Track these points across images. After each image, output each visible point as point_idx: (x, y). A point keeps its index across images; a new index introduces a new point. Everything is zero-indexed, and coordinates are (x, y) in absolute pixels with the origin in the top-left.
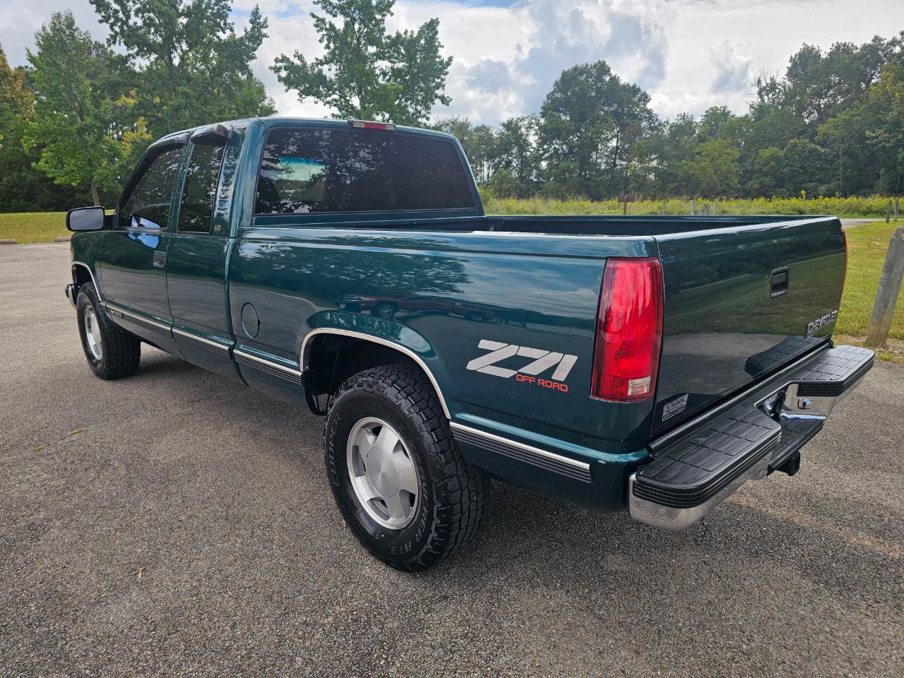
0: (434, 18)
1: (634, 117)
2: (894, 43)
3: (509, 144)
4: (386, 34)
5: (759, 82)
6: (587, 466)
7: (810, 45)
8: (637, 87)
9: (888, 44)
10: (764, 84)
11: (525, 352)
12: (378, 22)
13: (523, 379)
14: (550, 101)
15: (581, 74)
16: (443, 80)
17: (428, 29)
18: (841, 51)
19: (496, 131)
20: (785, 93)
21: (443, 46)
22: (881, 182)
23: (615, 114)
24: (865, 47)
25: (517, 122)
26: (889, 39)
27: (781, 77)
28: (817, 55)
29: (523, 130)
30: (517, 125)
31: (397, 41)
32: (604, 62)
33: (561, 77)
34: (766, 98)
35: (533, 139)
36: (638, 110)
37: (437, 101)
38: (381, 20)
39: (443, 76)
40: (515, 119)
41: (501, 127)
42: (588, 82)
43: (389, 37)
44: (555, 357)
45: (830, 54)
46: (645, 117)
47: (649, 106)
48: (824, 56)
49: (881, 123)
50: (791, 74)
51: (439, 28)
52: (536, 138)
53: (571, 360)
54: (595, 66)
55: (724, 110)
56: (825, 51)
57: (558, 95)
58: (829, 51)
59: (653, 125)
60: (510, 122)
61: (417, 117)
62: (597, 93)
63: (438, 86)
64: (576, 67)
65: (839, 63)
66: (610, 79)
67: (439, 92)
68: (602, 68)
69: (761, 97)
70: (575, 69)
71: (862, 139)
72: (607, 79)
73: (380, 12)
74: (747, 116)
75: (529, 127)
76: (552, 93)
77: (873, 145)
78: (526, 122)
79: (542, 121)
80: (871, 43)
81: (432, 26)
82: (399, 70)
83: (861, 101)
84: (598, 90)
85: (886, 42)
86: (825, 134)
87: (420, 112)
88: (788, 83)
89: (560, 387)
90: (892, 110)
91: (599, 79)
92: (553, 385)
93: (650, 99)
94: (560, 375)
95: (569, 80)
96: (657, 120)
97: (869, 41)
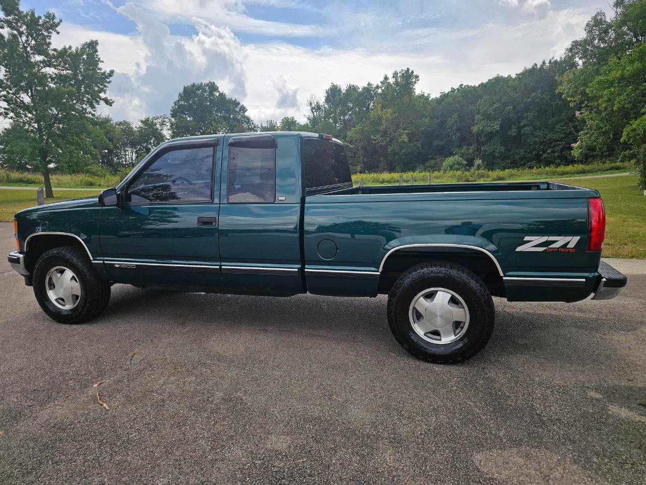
0: (94, 40)
1: (238, 121)
2: (378, 87)
3: (148, 135)
4: (52, 47)
5: (311, 104)
6: (584, 280)
7: (335, 84)
8: (237, 101)
9: (375, 88)
10: (313, 106)
11: (551, 238)
12: (44, 38)
13: (551, 250)
14: (177, 107)
15: (198, 89)
16: (105, 86)
17: (88, 47)
18: (352, 89)
19: (136, 125)
20: (325, 112)
21: (102, 62)
22: (381, 164)
23: (225, 118)
24: (364, 88)
25: (152, 119)
26: (375, 85)
27: (322, 101)
28: (340, 91)
29: (158, 126)
30: (152, 122)
31: (63, 54)
32: (214, 83)
33: (183, 90)
34: (315, 113)
35: (167, 133)
36: (240, 116)
37: (102, 102)
38: (47, 36)
39: (106, 84)
40: (150, 118)
41: (140, 123)
42: (204, 95)
43: (55, 50)
44: (568, 238)
45: (346, 90)
46: (245, 122)
47: (246, 114)
48: (343, 91)
49: (378, 131)
50: (327, 100)
51: (98, 48)
52: (170, 132)
53: (577, 239)
54: (207, 85)
55: (293, 120)
56: (344, 88)
57: (182, 103)
58: (346, 89)
59: (250, 127)
60: (147, 120)
61: (85, 113)
62: (210, 102)
63: (101, 91)
64: (194, 84)
65: (352, 96)
66: (220, 94)
67: (102, 95)
68: (213, 87)
69: (313, 113)
70: (194, 85)
71: (369, 140)
72: (217, 94)
73: (47, 30)
74: (307, 124)
75: (162, 124)
76: (178, 101)
77: (375, 144)
78: (160, 120)
79: (173, 120)
80: (367, 86)
81: (93, 45)
82: (66, 76)
83: (367, 119)
84: (211, 101)
85: (374, 86)
86: (351, 137)
87: (86, 109)
88: (326, 106)
89: (571, 250)
90: (383, 125)
91: (211, 94)
92: (567, 250)
93: (247, 110)
94: (572, 245)
95: (189, 93)
96: (253, 123)
97: (366, 85)
